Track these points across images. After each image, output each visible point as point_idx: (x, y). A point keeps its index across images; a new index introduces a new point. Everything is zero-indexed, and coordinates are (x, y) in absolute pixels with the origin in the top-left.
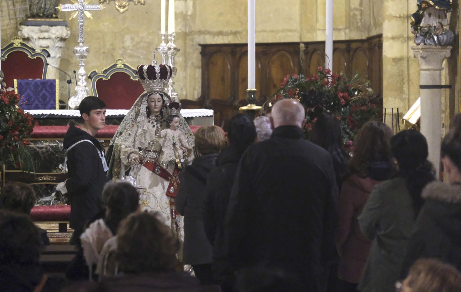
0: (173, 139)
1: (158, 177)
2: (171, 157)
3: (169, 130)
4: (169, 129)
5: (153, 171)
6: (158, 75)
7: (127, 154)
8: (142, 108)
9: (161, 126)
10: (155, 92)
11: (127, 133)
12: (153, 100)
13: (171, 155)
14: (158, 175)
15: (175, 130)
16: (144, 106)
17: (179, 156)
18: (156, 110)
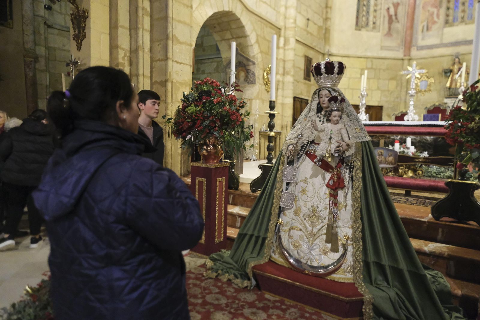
0: (331, 134)
2: (323, 150)
3: (329, 124)
7: (287, 146)
8: (313, 104)
9: (327, 120)
10: (322, 88)
12: (322, 96)
15: (336, 124)
16: (315, 102)
17: (330, 150)
18: (324, 105)
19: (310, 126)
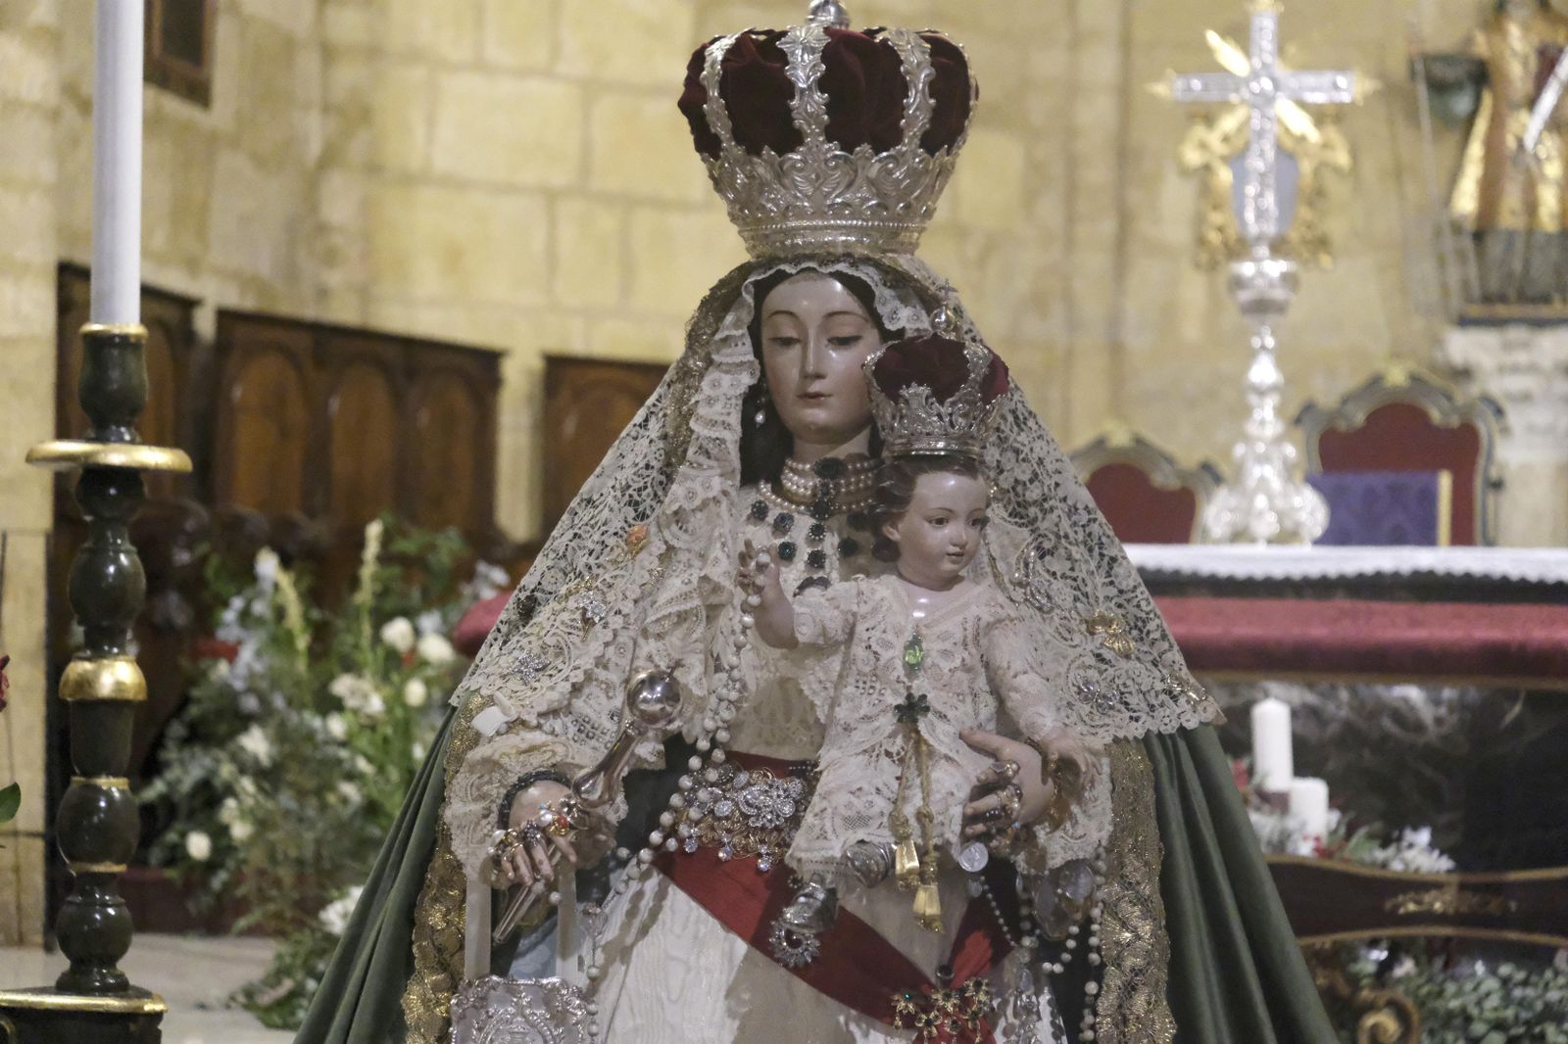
0: (912, 669)
1: (802, 987)
2: (859, 820)
3: (885, 589)
4: (893, 579)
5: (759, 941)
6: (810, 106)
7: (497, 792)
8: (710, 401)
9: (847, 549)
10: (796, 260)
11: (572, 604)
12: (789, 332)
13: (859, 804)
14: (799, 971)
15: (949, 582)
16: (726, 379)
17: (923, 817)
18: (818, 415)
19: (686, 596)
